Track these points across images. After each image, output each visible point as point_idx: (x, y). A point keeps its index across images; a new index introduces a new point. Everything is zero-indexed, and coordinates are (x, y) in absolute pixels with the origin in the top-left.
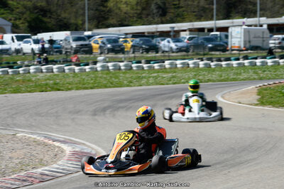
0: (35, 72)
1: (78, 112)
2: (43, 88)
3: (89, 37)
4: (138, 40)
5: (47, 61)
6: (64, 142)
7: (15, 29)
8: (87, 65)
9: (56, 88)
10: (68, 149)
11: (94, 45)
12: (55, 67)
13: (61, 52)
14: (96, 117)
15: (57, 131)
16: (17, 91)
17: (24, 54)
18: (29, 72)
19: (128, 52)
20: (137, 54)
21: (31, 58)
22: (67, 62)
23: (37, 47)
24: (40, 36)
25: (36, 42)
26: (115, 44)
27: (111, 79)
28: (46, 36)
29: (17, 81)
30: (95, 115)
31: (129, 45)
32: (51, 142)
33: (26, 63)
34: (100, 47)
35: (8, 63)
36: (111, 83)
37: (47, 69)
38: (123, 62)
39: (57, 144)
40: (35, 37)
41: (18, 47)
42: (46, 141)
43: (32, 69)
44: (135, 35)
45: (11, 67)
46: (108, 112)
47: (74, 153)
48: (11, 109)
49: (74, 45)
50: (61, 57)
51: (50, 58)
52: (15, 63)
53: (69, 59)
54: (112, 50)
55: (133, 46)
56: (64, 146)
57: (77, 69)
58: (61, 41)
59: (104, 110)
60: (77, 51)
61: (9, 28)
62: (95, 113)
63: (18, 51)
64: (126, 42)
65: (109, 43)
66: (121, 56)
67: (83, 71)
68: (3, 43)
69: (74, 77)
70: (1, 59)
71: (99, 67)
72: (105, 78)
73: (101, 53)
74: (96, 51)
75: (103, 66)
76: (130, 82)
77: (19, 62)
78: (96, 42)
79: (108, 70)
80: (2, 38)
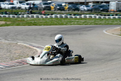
0: (26, 17)
1: (44, 35)
2: (30, 24)
3: (50, 3)
4: (70, 5)
5: (31, 13)
6: (38, 47)
8: (48, 15)
9: (35, 24)
11: (52, 7)
12: (35, 16)
13: (37, 9)
14: (52, 37)
15: (35, 43)
16: (18, 25)
17: (22, 9)
18: (24, 17)
19: (66, 10)
20: (70, 12)
21: (24, 11)
22: (40, 14)
23: (27, 6)
24: (29, 2)
25: (27, 4)
26: (61, 7)
27: (58, 22)
29: (19, 20)
30: (51, 36)
31: (67, 7)
32: (32, 47)
33: (23, 13)
34: (55, 8)
35: (15, 13)
36: (59, 23)
37: (32, 16)
39: (35, 48)
40: (27, 2)
41: (20, 6)
42: (30, 46)
43: (25, 16)
44: (69, 3)
45: (16, 15)
48: (15, 32)
49: (43, 6)
50: (38, 11)
51: (33, 11)
52: (18, 13)
53: (41, 12)
54: (59, 9)
55: (68, 8)
56: (38, 49)
57: (44, 16)
58: (38, 4)
59: (55, 34)
60: (44, 9)
63: (19, 8)
65: (58, 6)
66: (63, 12)
67: (46, 17)
68: (13, 4)
69: (43, 20)
70: (12, 11)
71: (53, 16)
72: (56, 21)
73: (55, 10)
74: (53, 9)
75: (55, 16)
76: (67, 23)
77: (20, 13)
78: (53, 6)
79: (57, 17)
80: (13, 2)
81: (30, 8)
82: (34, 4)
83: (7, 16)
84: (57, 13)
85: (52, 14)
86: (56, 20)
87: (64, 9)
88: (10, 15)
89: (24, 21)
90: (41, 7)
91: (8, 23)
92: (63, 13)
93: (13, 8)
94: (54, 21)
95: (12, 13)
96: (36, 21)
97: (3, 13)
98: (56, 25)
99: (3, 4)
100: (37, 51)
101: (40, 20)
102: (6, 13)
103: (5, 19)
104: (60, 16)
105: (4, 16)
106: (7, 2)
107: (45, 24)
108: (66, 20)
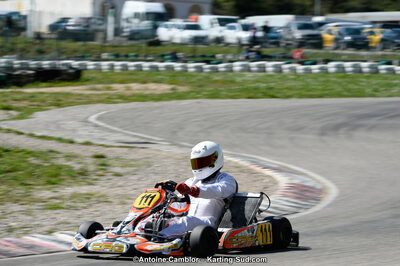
0: (242, 71)
1: (299, 129)
2: (252, 93)
3: (321, 24)
4: (388, 31)
6: (278, 170)
7: (216, 9)
8: (314, 63)
9: (270, 94)
10: (283, 180)
11: (327, 37)
12: (270, 65)
13: (277, 44)
14: (324, 138)
15: (267, 154)
16: (214, 96)
17: (228, 44)
18: (232, 71)
19: (374, 48)
20: (388, 52)
21: (235, 50)
22: (288, 59)
23: (245, 35)
24: (250, 20)
25: (246, 28)
26: (356, 36)
27: (348, 87)
28: (258, 21)
29: (216, 81)
30: (323, 134)
31: (377, 37)
32: (258, 169)
33: (229, 57)
34: (336, 40)
35: (203, 56)
36: (349, 90)
37: (259, 66)
38: (365, 61)
39: (268, 172)
40: (243, 21)
41: (219, 35)
42: (252, 167)
43: (237, 66)
44: (387, 25)
45: (208, 62)
46: (342, 131)
47: (293, 187)
48: (205, 120)
49: (298, 34)
50: (278, 51)
51: (266, 51)
52: (213, 56)
53: (289, 54)
54: (350, 45)
55: (383, 40)
56: (278, 176)
57: (300, 68)
58: (281, 28)
59: (337, 128)
60: (302, 44)
61: (207, 7)
62: (323, 132)
63: (219, 40)
64: (372, 33)
65: (349, 35)
66: (363, 53)
67: (308, 71)
68: (196, 27)
69: (295, 79)
70: (194, 50)
71: (331, 66)
72: (339, 84)
73: (336, 48)
74: (329, 45)
75: (338, 67)
76: (376, 90)
77: (219, 56)
78: (330, 32)
79: (344, 72)
80: (196, 20)
81: (254, 41)
82: (266, 29)
83: (177, 66)
84: (343, 57)
85: (327, 61)
86: (340, 80)
87: (368, 43)
88: (186, 62)
89: (233, 82)
90: (289, 37)
91: (182, 89)
92: (363, 56)
93: (198, 40)
94: (335, 82)
95: (193, 58)
96: (272, 85)
97: (163, 56)
98: (340, 95)
99: (166, 27)
100: (275, 183)
101: (285, 78)
102: (175, 59)
103: (172, 76)
104: (354, 66)
105: (168, 67)
106: (179, 22)
107: (304, 93)
108: (374, 81)
